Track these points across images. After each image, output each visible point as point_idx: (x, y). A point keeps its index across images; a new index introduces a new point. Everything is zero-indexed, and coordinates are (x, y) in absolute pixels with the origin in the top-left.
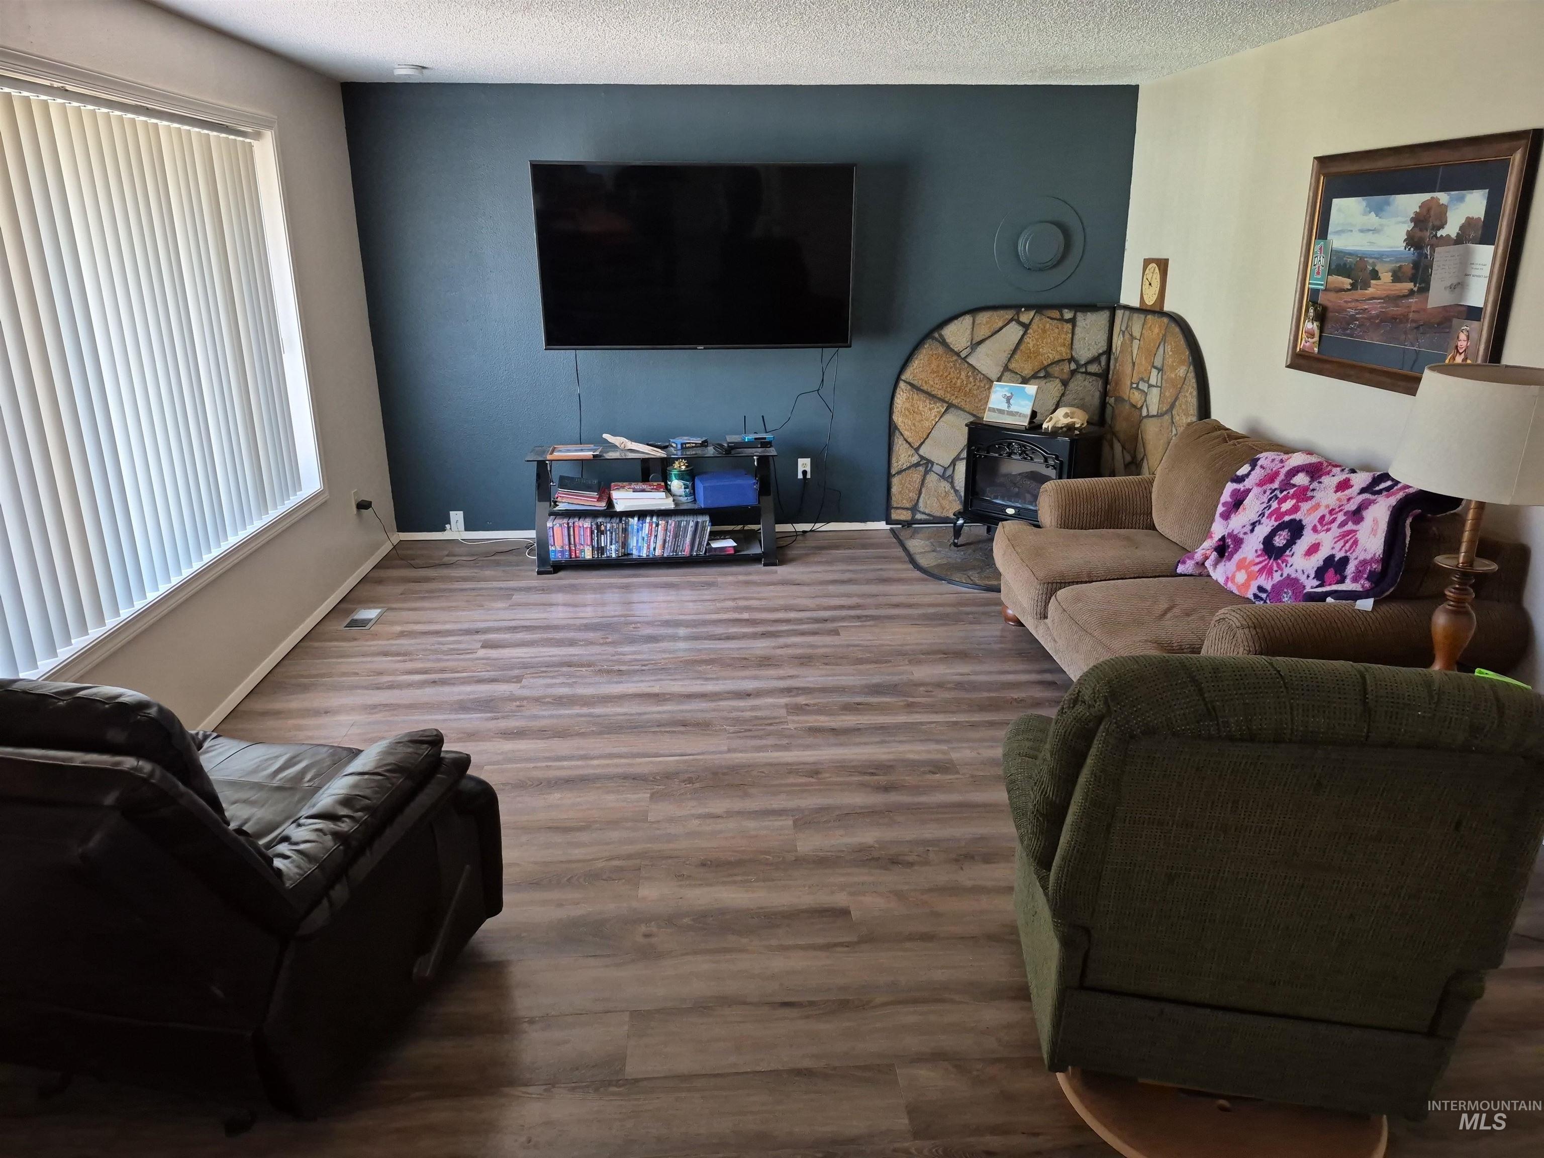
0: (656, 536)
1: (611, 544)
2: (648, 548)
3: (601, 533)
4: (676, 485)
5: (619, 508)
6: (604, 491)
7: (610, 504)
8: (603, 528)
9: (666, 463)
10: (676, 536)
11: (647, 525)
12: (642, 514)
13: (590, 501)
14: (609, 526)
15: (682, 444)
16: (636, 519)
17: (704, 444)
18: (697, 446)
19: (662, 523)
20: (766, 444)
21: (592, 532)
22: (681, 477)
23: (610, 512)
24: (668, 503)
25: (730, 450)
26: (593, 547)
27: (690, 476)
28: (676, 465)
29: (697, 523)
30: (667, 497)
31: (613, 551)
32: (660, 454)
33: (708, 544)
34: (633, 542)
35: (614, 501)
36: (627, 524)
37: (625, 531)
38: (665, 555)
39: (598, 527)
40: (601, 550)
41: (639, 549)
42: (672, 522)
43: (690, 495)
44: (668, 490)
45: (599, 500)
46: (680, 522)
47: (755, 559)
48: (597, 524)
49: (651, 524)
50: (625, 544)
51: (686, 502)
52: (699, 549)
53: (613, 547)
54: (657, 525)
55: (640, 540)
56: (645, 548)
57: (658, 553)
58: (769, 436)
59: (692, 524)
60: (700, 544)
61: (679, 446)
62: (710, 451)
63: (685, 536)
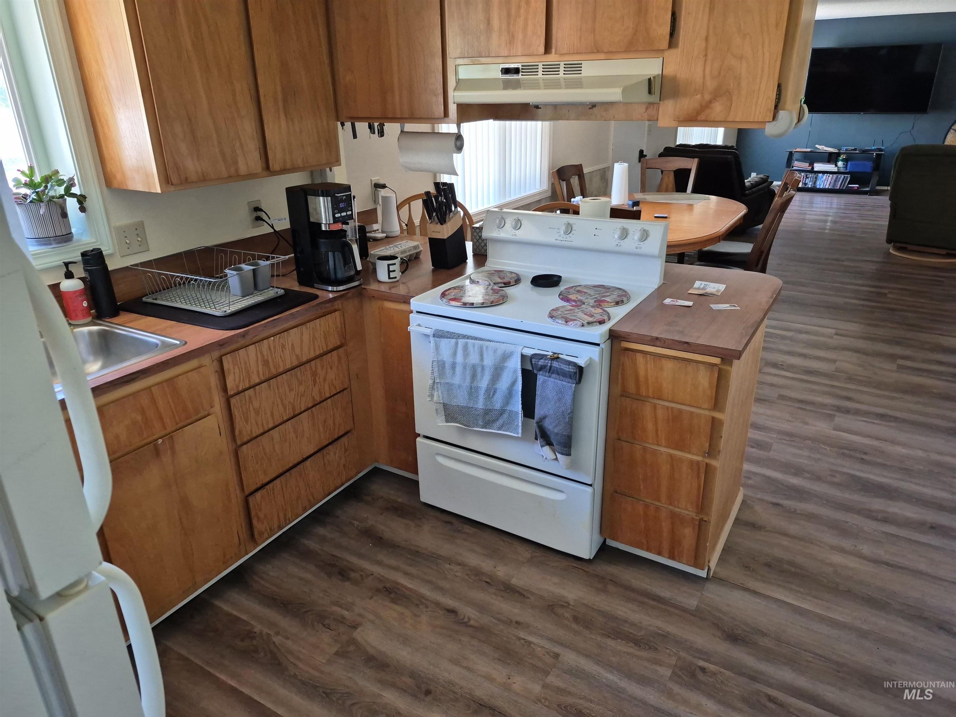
0: (827, 180)
1: (810, 182)
2: (824, 185)
3: (807, 178)
4: (840, 164)
5: (815, 169)
6: (812, 164)
7: (813, 168)
8: (808, 176)
9: (838, 154)
10: (835, 181)
11: (825, 176)
12: (824, 172)
13: (805, 166)
14: (810, 175)
15: (846, 149)
16: (821, 174)
17: (855, 150)
18: (852, 150)
19: (831, 176)
20: (880, 150)
21: (804, 177)
22: (843, 160)
23: (812, 171)
24: (835, 169)
25: (864, 152)
26: (803, 183)
27: (846, 161)
28: (842, 156)
29: (845, 177)
30: (835, 167)
31: (810, 185)
32: (836, 151)
33: (847, 185)
34: (818, 183)
35: (814, 167)
36: (817, 175)
37: (816, 178)
38: (829, 188)
39: (806, 176)
40: (806, 184)
41: (820, 185)
42: (835, 176)
43: (845, 168)
44: (836, 165)
45: (809, 166)
46: (838, 176)
47: (865, 193)
48: (806, 175)
49: (827, 176)
50: (815, 183)
51: (842, 170)
52: (843, 186)
53: (810, 183)
54: (829, 176)
55: (821, 181)
56: (822, 185)
57: (827, 187)
58: (883, 148)
59: (843, 177)
60: (844, 185)
61: (845, 150)
62: (857, 152)
63: (839, 181)
